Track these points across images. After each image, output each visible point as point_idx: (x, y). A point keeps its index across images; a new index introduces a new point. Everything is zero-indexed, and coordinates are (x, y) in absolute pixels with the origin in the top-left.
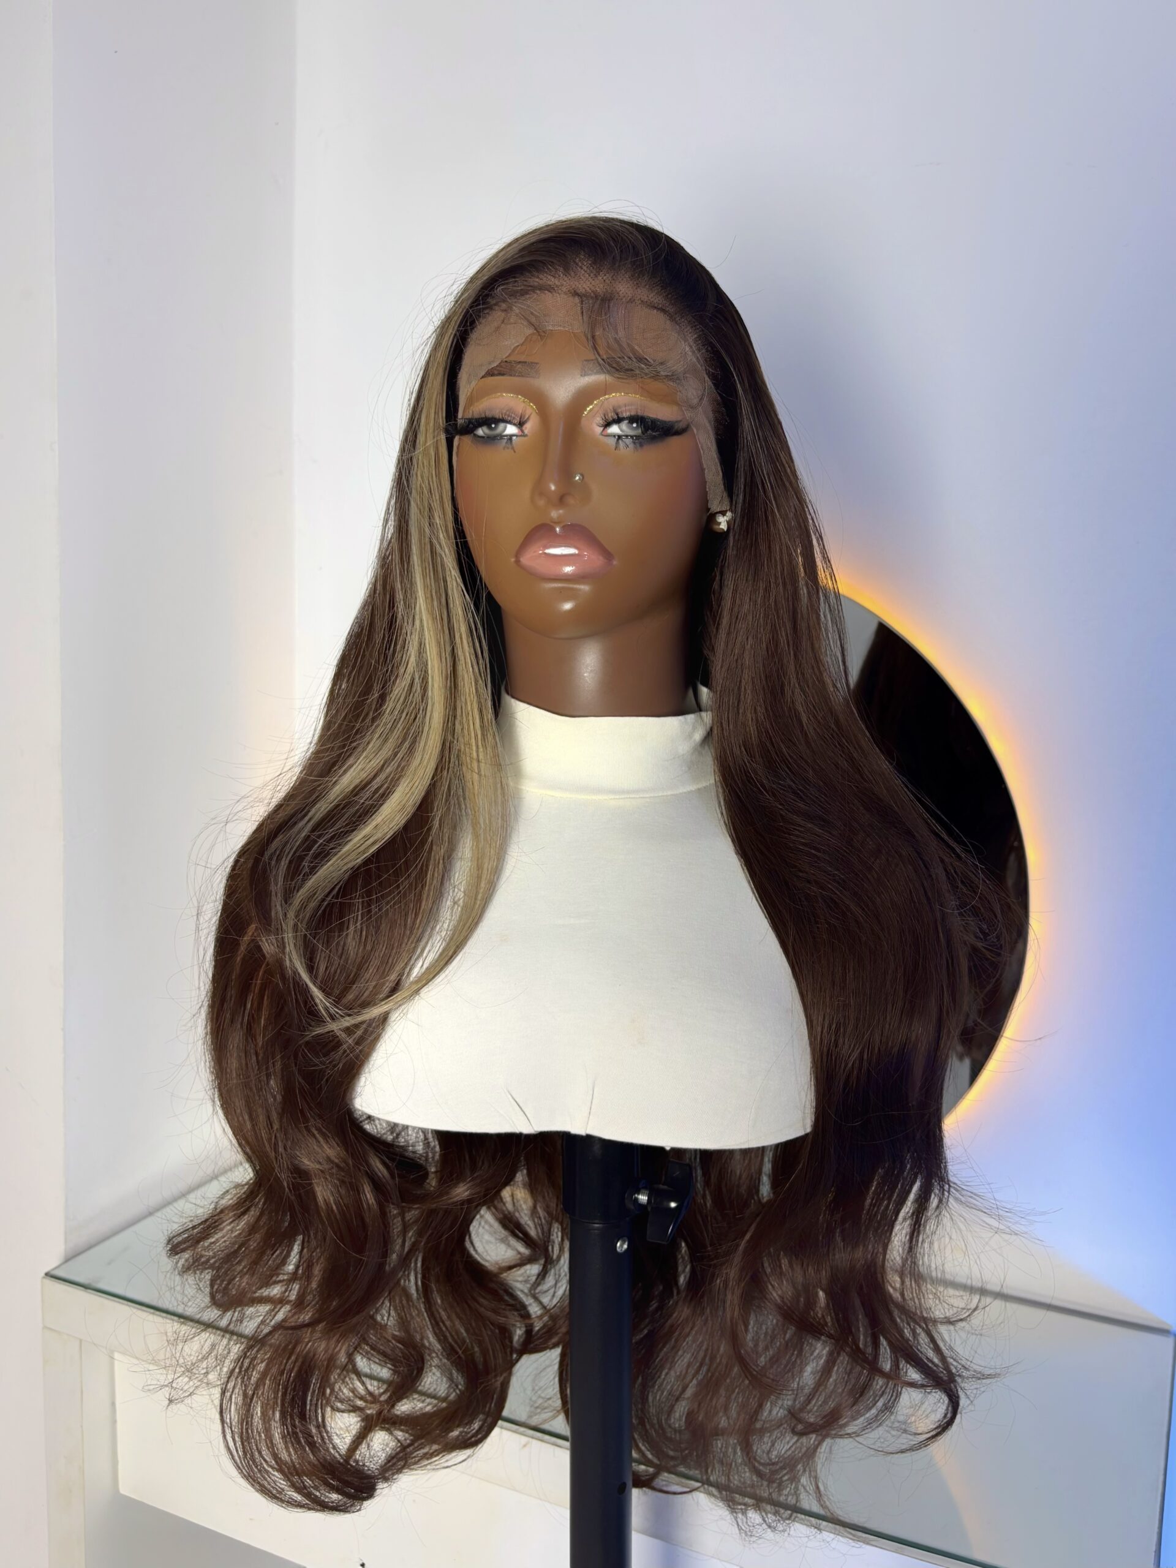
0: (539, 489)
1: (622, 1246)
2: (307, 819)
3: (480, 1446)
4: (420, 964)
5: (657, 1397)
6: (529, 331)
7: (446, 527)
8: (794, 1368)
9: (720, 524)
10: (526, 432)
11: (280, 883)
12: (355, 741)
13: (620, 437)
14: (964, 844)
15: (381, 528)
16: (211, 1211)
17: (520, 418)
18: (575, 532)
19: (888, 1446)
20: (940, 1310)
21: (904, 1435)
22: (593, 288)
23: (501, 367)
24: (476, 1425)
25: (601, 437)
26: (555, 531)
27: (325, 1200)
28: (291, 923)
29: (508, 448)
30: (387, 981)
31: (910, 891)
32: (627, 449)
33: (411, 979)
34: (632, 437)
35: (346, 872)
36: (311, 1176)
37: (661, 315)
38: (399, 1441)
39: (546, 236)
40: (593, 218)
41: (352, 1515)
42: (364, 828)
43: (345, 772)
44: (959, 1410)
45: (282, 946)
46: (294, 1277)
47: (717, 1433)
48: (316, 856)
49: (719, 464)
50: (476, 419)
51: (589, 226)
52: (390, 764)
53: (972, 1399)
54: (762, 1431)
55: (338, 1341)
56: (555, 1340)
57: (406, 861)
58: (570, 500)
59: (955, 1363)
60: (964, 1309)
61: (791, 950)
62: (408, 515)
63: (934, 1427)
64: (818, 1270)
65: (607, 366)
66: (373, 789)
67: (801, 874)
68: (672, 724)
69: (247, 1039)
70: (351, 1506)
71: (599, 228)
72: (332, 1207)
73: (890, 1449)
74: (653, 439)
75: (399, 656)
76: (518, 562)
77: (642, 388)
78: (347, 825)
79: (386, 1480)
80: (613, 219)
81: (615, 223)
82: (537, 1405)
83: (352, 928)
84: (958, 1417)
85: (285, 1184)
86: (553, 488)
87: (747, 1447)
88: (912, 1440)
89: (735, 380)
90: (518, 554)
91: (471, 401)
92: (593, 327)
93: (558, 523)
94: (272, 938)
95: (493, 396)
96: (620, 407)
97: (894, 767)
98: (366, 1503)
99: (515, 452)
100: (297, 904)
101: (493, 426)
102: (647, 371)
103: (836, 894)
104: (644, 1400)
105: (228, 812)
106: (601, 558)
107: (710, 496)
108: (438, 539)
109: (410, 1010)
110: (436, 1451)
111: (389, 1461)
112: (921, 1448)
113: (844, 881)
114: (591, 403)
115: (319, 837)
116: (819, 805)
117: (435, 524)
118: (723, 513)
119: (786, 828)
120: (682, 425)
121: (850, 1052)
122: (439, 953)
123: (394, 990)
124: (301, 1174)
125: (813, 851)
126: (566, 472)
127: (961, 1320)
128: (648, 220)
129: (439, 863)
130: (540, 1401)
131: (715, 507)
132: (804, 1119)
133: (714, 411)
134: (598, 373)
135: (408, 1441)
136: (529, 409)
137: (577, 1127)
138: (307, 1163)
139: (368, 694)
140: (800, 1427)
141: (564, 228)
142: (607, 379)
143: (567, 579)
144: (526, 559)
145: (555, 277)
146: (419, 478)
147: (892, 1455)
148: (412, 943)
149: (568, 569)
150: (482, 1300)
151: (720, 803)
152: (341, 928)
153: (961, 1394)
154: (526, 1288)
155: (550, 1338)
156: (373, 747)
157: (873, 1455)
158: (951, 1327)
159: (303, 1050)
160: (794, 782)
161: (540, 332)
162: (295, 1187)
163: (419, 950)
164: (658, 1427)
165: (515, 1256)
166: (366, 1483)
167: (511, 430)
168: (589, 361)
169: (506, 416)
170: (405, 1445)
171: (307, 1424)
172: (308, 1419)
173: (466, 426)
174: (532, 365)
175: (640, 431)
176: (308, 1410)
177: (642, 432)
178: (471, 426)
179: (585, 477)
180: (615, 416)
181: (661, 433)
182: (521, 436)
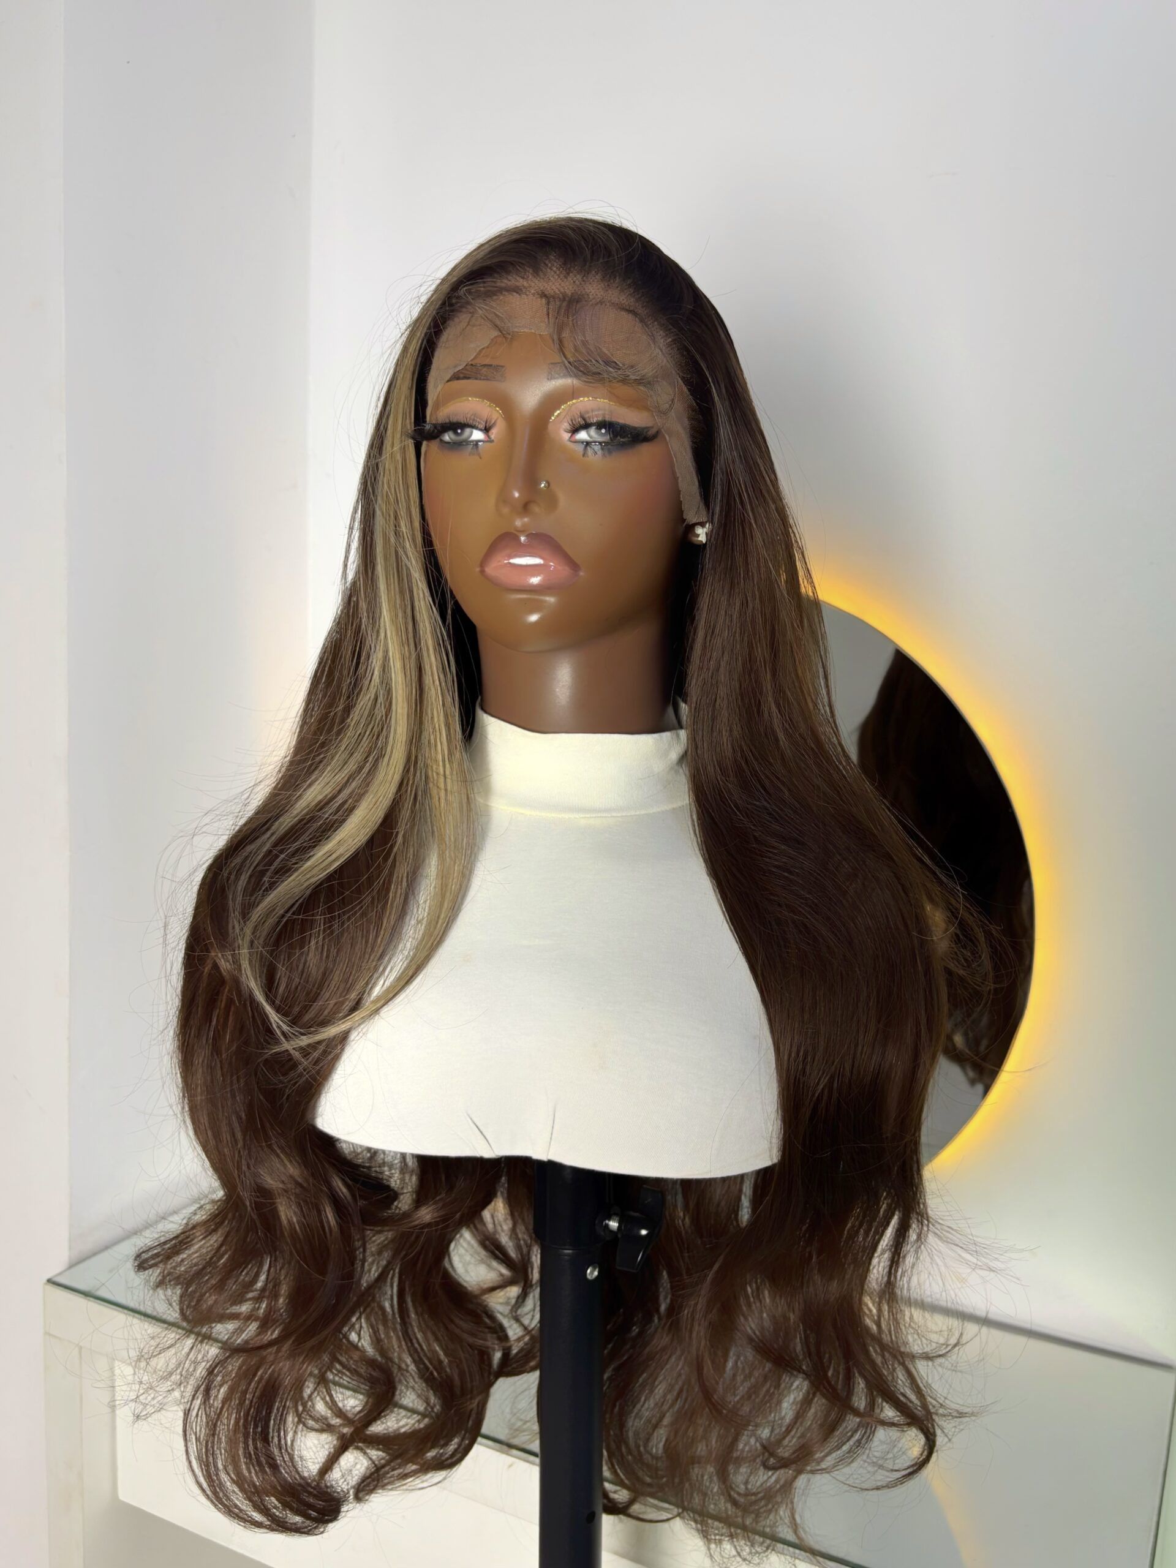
0: (503, 498)
1: (592, 1273)
2: (271, 832)
3: (455, 1469)
4: (381, 982)
5: (634, 1425)
6: (495, 333)
7: (413, 535)
8: (772, 1400)
9: (698, 536)
10: (493, 437)
11: (239, 899)
12: (319, 755)
13: (588, 444)
14: (947, 869)
15: (346, 536)
16: (182, 1227)
17: (486, 423)
18: (542, 541)
19: (863, 1482)
20: (918, 1345)
21: (880, 1471)
22: (562, 290)
23: (467, 370)
24: (452, 1447)
25: (569, 443)
26: (519, 540)
27: (288, 1220)
28: (248, 939)
29: (473, 454)
30: (348, 999)
31: (887, 916)
32: (595, 456)
33: (372, 998)
34: (600, 443)
35: (307, 888)
36: (275, 1195)
37: (630, 316)
38: (373, 1461)
39: (518, 237)
40: (571, 219)
41: (315, 1537)
42: (327, 843)
43: (310, 785)
44: (935, 1449)
45: (236, 962)
46: (263, 1293)
47: (694, 1461)
48: (276, 872)
49: (694, 473)
50: (443, 424)
51: (561, 226)
52: (354, 779)
53: (950, 1437)
54: (738, 1462)
55: (303, 1363)
56: (532, 1364)
57: (368, 877)
58: (536, 509)
59: (933, 1401)
60: (943, 1344)
61: (759, 973)
62: (374, 524)
63: (912, 1463)
64: (790, 1302)
65: (573, 369)
66: (337, 805)
67: (772, 897)
68: (646, 741)
69: (212, 1054)
70: (315, 1528)
71: (570, 228)
72: (295, 1228)
73: (864, 1486)
74: (623, 445)
75: (364, 667)
76: (482, 572)
77: (610, 392)
78: (310, 839)
80: (586, 220)
81: (587, 223)
82: (516, 1427)
83: (313, 943)
84: (934, 1455)
85: (248, 1204)
86: (517, 495)
87: (723, 1475)
88: (888, 1477)
89: (710, 386)
90: (483, 564)
91: (437, 406)
92: (560, 329)
93: (522, 532)
94: (228, 954)
95: (459, 400)
96: (588, 412)
97: (876, 788)
98: (331, 1525)
99: (479, 458)
100: (255, 920)
101: (459, 431)
102: (615, 375)
103: (807, 918)
104: (622, 1425)
105: (194, 825)
106: (567, 568)
107: (685, 507)
108: (404, 548)
109: (370, 1030)
110: (412, 1471)
111: (363, 1481)
112: (896, 1486)
113: (816, 905)
114: (559, 408)
115: (281, 852)
116: (795, 827)
117: (401, 534)
118: (702, 525)
119: (759, 850)
120: (652, 432)
121: (818, 1081)
122: (401, 971)
123: (355, 1008)
124: (264, 1194)
125: (786, 874)
126: (531, 479)
127: (940, 1356)
128: (623, 221)
129: (402, 882)
130: (519, 1423)
131: (691, 517)
132: (770, 1150)
133: (690, 418)
134: (564, 376)
135: (383, 1462)
136: (494, 413)
137: (539, 1154)
138: (270, 1182)
139: (332, 707)
140: (772, 1461)
141: (535, 229)
142: (575, 382)
143: (533, 590)
144: (492, 569)
145: (523, 278)
146: (386, 486)
147: (867, 1492)
148: (373, 961)
149: (535, 580)
150: (457, 1321)
151: (693, 821)
152: (302, 943)
153: (938, 1432)
154: (506, 1310)
155: (527, 1362)
156: (338, 760)
157: (847, 1491)
158: (930, 1363)
159: (262, 1069)
160: (769, 803)
161: (506, 335)
162: (258, 1206)
163: (381, 969)
164: (636, 1453)
165: (498, 1279)
166: (332, 1506)
167: (477, 435)
168: (556, 363)
169: (471, 421)
170: (379, 1466)
171: (270, 1446)
172: (270, 1440)
173: (433, 431)
174: (497, 368)
175: (608, 437)
176: (271, 1431)
177: (610, 438)
178: (438, 431)
179: (551, 485)
180: (582, 422)
181: (630, 439)
182: (487, 441)
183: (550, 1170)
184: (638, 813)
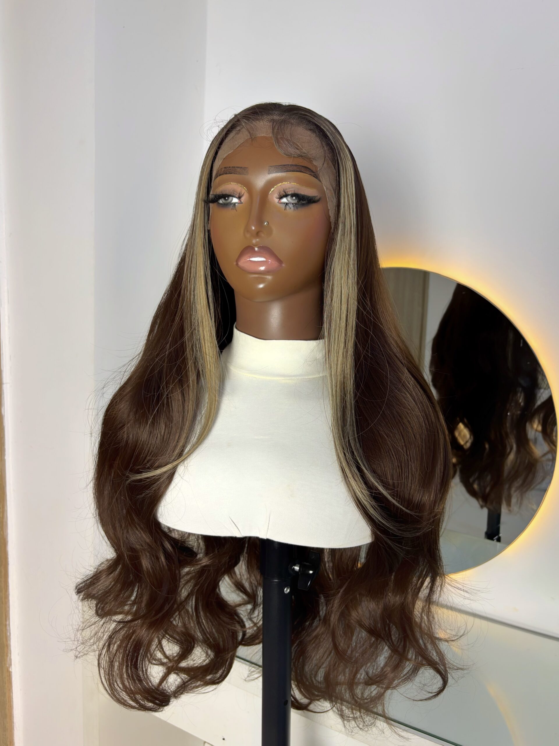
0: (247, 229)
1: (287, 590)
5: (309, 667)
8: (374, 655)
10: (242, 201)
13: (287, 204)
16: (94, 573)
17: (239, 194)
18: (266, 250)
23: (230, 170)
24: (218, 674)
25: (278, 204)
26: (255, 249)
27: (146, 567)
29: (233, 209)
32: (290, 210)
34: (293, 204)
36: (139, 553)
38: (182, 679)
44: (447, 684)
46: (134, 602)
50: (218, 195)
55: (153, 633)
58: (262, 235)
63: (437, 691)
64: (377, 604)
70: (159, 709)
72: (149, 571)
74: (303, 205)
76: (237, 264)
79: (176, 697)
84: (447, 687)
86: (253, 228)
90: (237, 260)
91: (216, 187)
93: (256, 245)
95: (226, 184)
96: (287, 189)
98: (166, 708)
99: (237, 211)
101: (227, 198)
106: (277, 262)
110: (200, 685)
111: (177, 689)
114: (273, 187)
120: (317, 199)
124: (134, 551)
126: (260, 221)
134: (277, 172)
135: (187, 680)
136: (243, 190)
137: (263, 535)
138: (136, 544)
143: (261, 273)
144: (242, 263)
147: (416, 702)
149: (262, 268)
150: (222, 618)
153: (449, 676)
155: (254, 640)
162: (131, 558)
164: (310, 681)
165: (242, 600)
166: (166, 699)
167: (235, 200)
168: (272, 166)
169: (232, 194)
170: (185, 681)
171: (138, 671)
172: (138, 668)
173: (215, 198)
174: (245, 168)
175: (296, 201)
176: (138, 663)
177: (298, 201)
178: (217, 198)
179: (269, 223)
180: (284, 194)
181: (307, 202)
182: (240, 203)
183: (267, 544)
184: (309, 377)
